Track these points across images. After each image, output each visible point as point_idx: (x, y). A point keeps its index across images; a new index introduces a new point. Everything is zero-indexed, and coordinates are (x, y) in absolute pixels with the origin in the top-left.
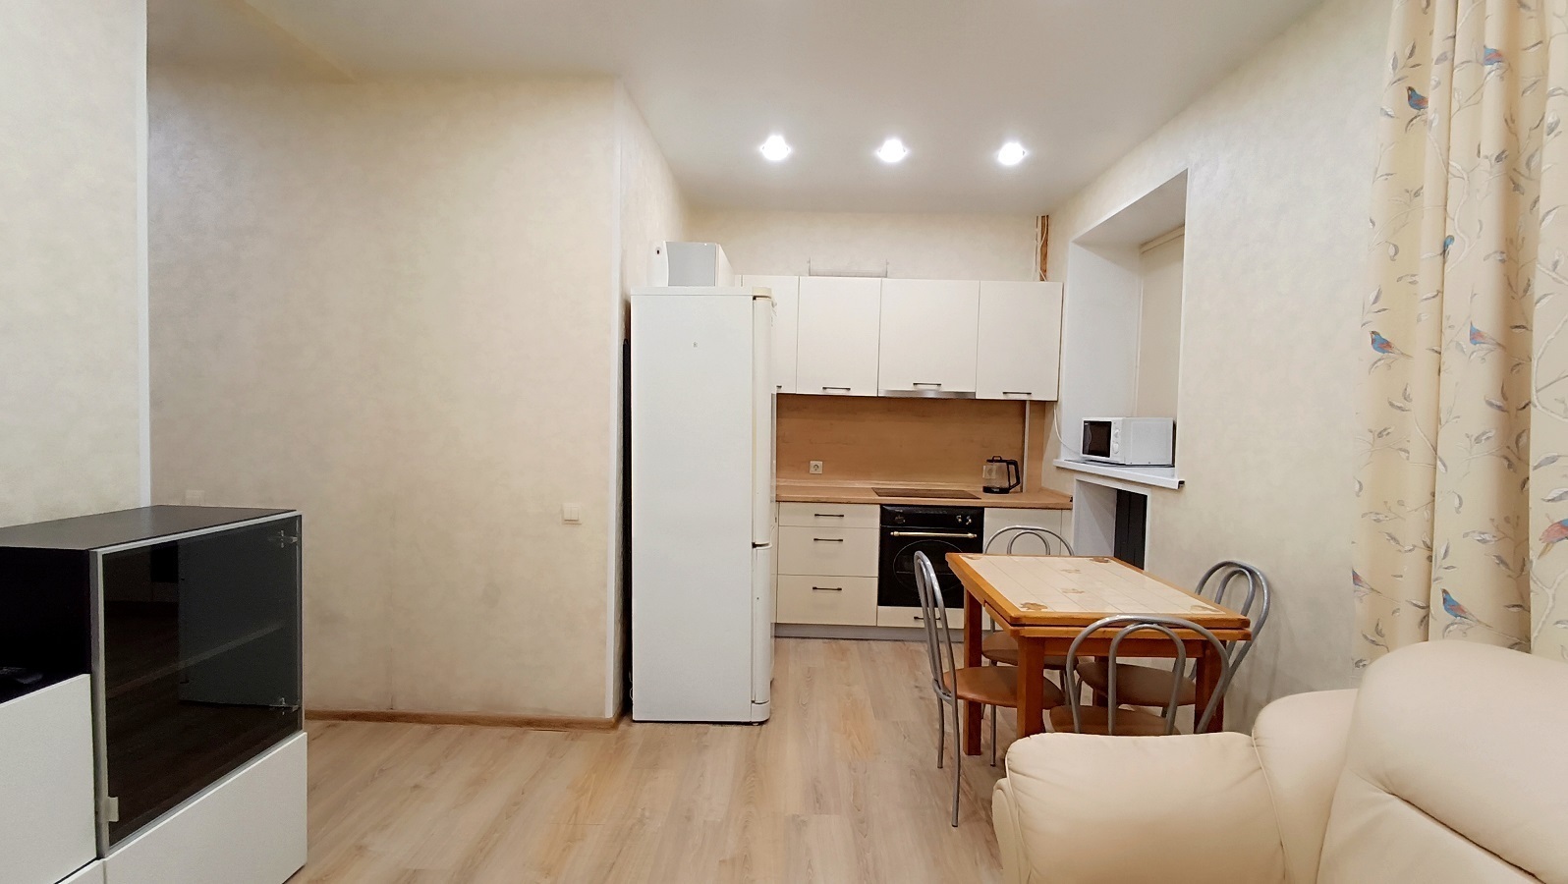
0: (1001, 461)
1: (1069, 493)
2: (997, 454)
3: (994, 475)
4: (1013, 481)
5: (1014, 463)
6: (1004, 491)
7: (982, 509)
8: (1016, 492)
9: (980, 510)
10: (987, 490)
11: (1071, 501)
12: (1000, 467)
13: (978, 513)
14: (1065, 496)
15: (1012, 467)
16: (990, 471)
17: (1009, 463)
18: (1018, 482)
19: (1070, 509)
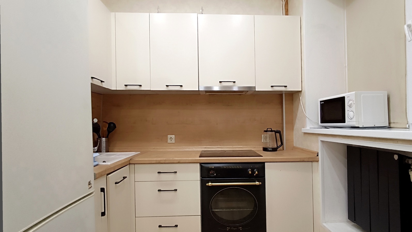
0: (272, 131)
1: (315, 150)
2: (269, 127)
3: (268, 140)
4: (279, 143)
5: (279, 132)
6: (274, 150)
7: (264, 163)
8: (280, 150)
9: (262, 165)
10: (265, 149)
11: (318, 155)
12: (272, 135)
13: (261, 167)
14: (313, 152)
15: (278, 134)
16: (266, 138)
17: (276, 132)
18: (282, 144)
19: (318, 161)
